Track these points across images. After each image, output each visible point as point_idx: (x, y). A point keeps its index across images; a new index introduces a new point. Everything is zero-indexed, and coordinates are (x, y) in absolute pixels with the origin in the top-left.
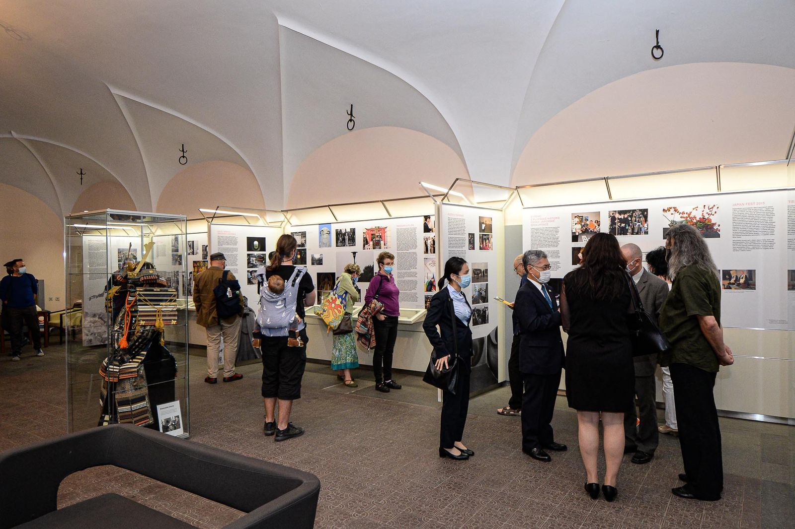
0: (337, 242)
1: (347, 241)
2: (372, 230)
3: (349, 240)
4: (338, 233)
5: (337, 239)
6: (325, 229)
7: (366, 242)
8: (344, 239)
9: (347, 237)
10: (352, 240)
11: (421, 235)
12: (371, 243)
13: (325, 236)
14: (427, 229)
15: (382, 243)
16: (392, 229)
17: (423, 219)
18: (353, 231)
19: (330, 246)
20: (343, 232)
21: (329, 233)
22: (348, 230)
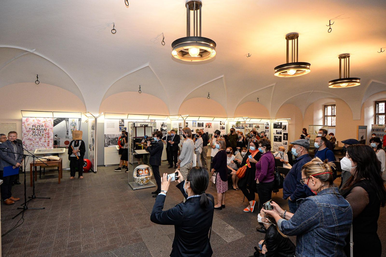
0: (198, 126)
1: (201, 126)
2: (208, 123)
3: (202, 125)
4: (198, 124)
5: (198, 125)
6: (194, 122)
7: (206, 126)
8: (200, 125)
9: (201, 125)
10: (203, 125)
11: (219, 125)
12: (208, 127)
13: (194, 124)
14: (221, 124)
15: (211, 127)
16: (213, 124)
17: (220, 122)
18: (203, 123)
19: (196, 127)
20: (200, 123)
21: (196, 123)
22: (201, 123)
